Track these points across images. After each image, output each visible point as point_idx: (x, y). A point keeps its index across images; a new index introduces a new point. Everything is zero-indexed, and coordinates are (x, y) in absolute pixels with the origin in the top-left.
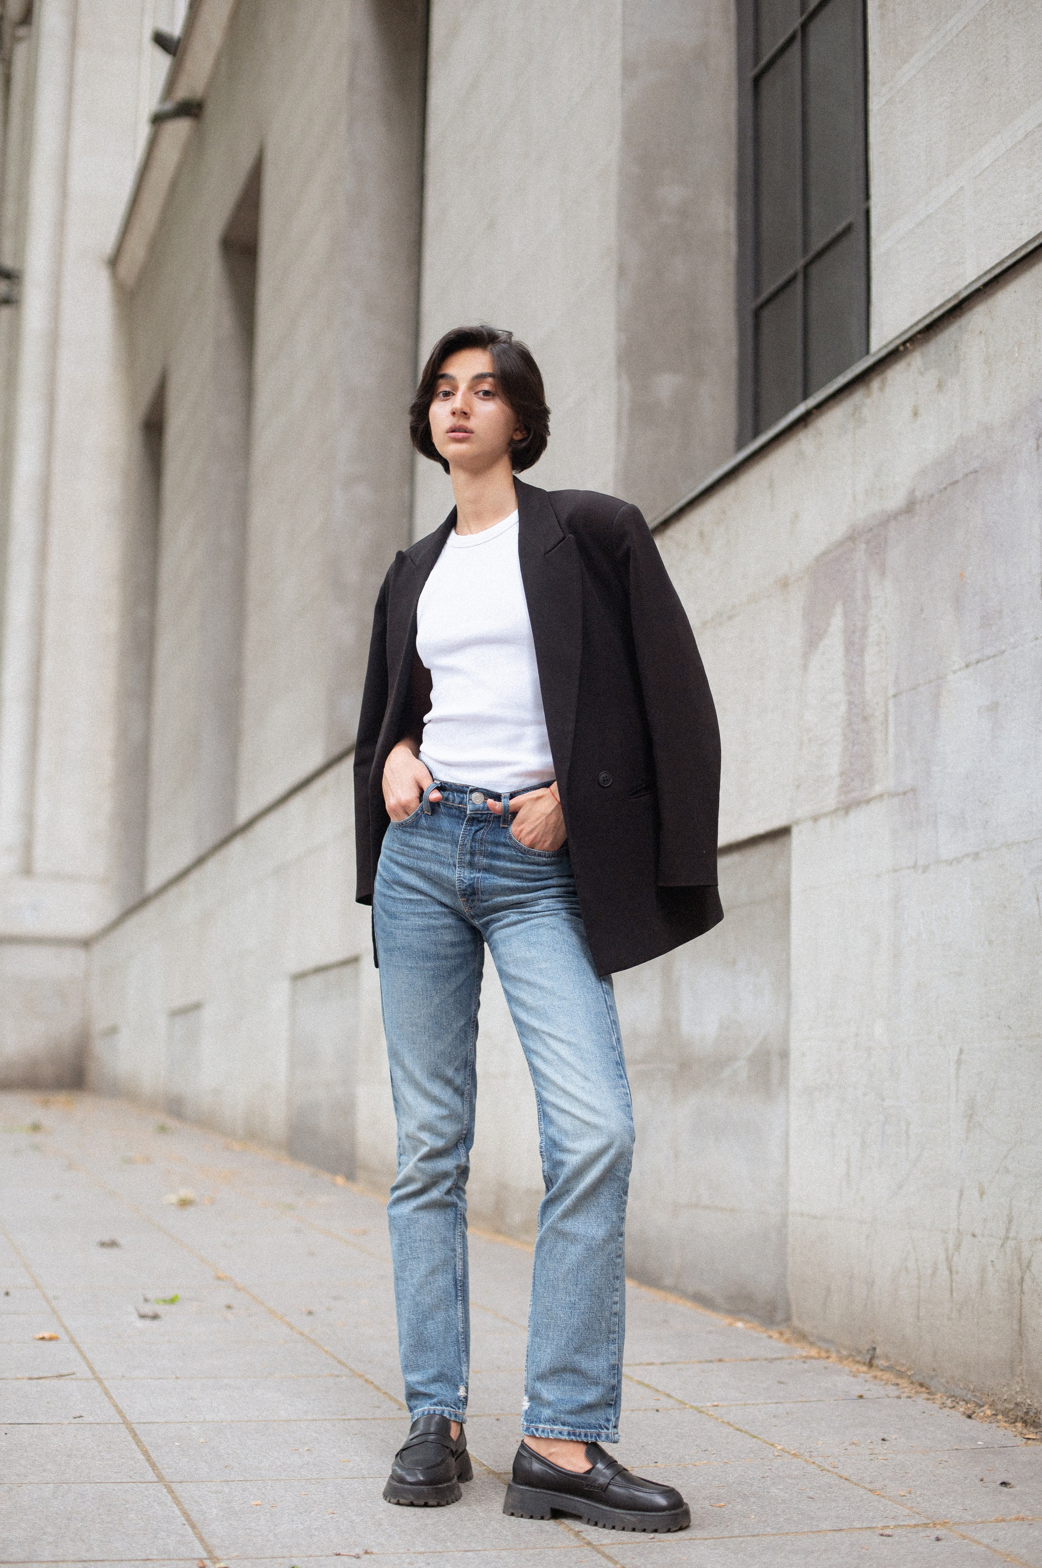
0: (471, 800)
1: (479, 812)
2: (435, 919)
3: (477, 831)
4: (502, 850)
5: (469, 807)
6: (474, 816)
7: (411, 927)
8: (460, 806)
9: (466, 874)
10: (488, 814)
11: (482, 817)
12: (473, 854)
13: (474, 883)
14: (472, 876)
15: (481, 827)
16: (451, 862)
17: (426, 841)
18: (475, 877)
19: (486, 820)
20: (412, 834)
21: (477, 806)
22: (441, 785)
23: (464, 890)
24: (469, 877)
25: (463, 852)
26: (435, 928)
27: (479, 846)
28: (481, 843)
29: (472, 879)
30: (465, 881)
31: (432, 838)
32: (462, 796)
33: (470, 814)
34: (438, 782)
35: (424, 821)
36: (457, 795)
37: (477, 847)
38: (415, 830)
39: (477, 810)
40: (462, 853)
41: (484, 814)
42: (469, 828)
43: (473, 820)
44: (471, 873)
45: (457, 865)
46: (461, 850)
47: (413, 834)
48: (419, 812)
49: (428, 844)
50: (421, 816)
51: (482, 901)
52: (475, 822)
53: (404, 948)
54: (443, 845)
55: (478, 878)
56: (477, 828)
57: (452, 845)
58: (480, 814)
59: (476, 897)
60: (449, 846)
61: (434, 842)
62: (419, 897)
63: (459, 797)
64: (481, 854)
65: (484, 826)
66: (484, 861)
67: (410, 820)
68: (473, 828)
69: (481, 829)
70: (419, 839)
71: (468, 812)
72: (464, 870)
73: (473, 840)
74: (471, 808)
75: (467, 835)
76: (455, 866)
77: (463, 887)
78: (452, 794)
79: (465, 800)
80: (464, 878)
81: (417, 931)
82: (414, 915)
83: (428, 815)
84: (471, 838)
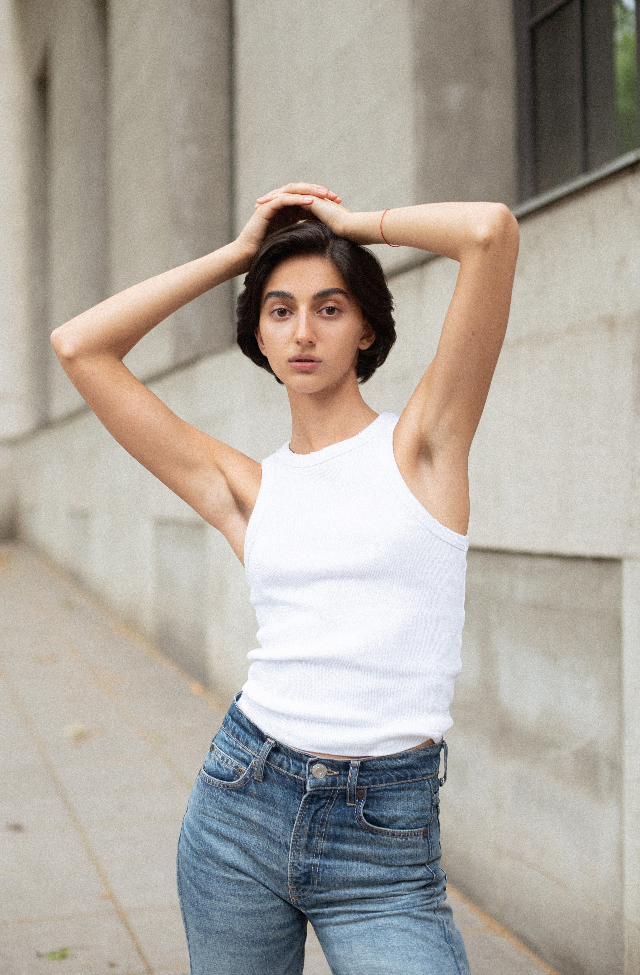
0: (311, 773)
1: (321, 788)
2: (260, 902)
3: (317, 811)
4: (347, 832)
5: (309, 783)
6: (315, 793)
7: (231, 910)
8: (296, 776)
9: (301, 859)
10: (331, 790)
11: (324, 794)
12: (310, 837)
13: (310, 872)
14: (309, 862)
15: (322, 805)
16: (283, 842)
17: (254, 812)
18: (312, 864)
19: (328, 797)
20: (236, 799)
21: (319, 781)
22: (276, 746)
23: (297, 878)
24: (304, 863)
25: (300, 834)
26: (261, 913)
27: (318, 827)
28: (321, 824)
29: (307, 866)
30: (300, 868)
31: (262, 809)
32: (299, 764)
33: (311, 791)
34: (273, 742)
35: (254, 788)
36: (293, 763)
37: (316, 829)
38: (242, 796)
39: (319, 786)
40: (298, 835)
41: (327, 790)
42: (307, 807)
43: (314, 798)
44: (307, 858)
45: (291, 848)
46: (297, 831)
47: (239, 800)
48: (248, 777)
49: (256, 815)
50: (250, 781)
51: (316, 892)
52: (315, 799)
53: (224, 932)
54: (274, 820)
55: (316, 865)
56: (317, 807)
57: (285, 823)
58: (322, 790)
59: (310, 887)
60: (281, 822)
61: (263, 813)
62: (243, 878)
63: (295, 765)
64: (321, 836)
65: (325, 804)
66: (324, 844)
67: (238, 786)
68: (313, 806)
69: (322, 807)
70: (244, 806)
71: (308, 789)
72: (299, 854)
73: (313, 821)
74: (312, 784)
75: (305, 815)
76: (288, 848)
77: (297, 874)
78: (287, 761)
79: (303, 770)
80: (298, 864)
81: (239, 915)
82: (234, 896)
83: (259, 782)
84: (310, 819)
